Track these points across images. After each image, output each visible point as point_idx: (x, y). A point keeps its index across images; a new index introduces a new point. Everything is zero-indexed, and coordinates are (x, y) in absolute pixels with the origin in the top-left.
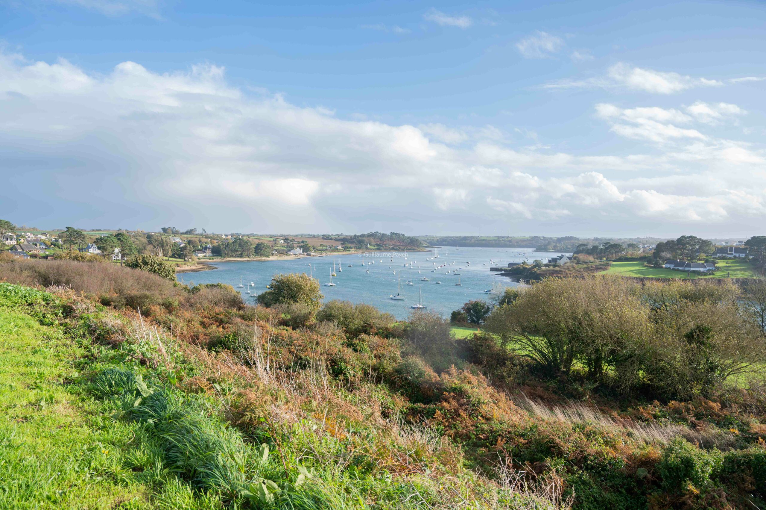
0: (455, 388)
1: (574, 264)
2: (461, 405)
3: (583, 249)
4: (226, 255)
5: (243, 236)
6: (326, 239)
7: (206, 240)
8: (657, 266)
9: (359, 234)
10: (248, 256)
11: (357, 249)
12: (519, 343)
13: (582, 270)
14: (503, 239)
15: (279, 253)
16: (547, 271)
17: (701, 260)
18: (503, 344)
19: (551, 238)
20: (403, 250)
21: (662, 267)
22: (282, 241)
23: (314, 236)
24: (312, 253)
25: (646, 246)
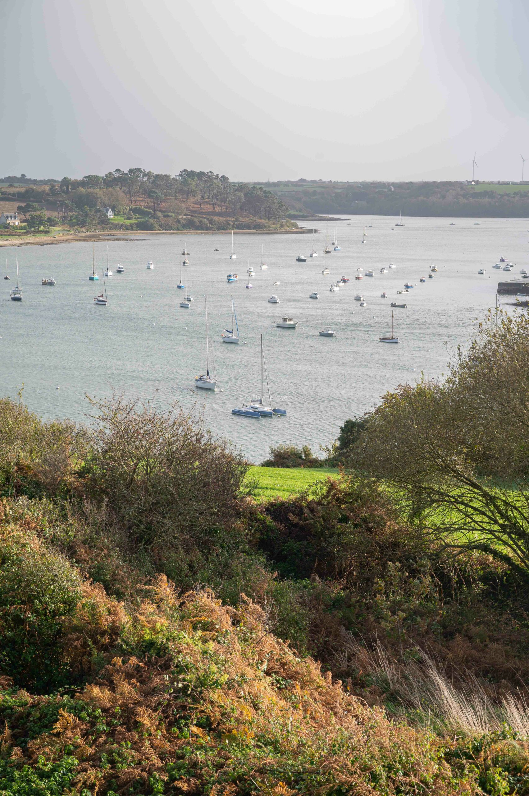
0: (151, 644)
2: (147, 694)
9: (80, 178)
11: (72, 225)
12: (461, 507)
18: (416, 512)
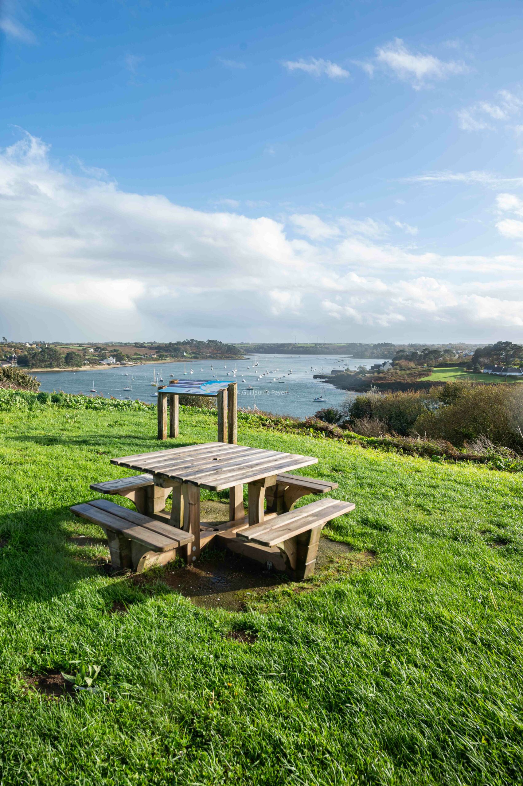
1: (398, 371)
3: (402, 356)
4: (34, 366)
5: (49, 344)
6: (139, 347)
7: (9, 349)
8: (476, 371)
9: (175, 342)
10: (58, 366)
11: (173, 357)
13: (406, 376)
14: (321, 346)
15: (91, 363)
16: (372, 377)
17: (516, 365)
19: (367, 345)
20: (221, 358)
21: (481, 372)
22: (92, 350)
23: (126, 345)
24: (126, 362)
25: (459, 351)
